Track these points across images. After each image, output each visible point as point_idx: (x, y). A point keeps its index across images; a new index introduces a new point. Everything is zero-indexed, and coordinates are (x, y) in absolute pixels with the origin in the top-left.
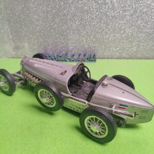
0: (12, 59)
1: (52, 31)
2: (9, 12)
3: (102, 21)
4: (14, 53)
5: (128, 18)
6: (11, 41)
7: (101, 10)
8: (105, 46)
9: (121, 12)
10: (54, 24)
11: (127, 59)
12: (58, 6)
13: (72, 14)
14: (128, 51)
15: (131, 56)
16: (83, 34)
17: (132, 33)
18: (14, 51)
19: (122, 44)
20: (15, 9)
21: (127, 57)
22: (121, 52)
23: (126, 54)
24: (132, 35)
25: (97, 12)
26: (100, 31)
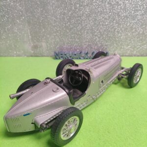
0: (31, 57)
1: (68, 31)
2: (29, 14)
3: (115, 21)
4: (32, 52)
5: (139, 17)
6: (31, 41)
7: (114, 11)
8: (116, 44)
9: (133, 12)
10: (70, 25)
11: (138, 56)
12: (73, 8)
13: (86, 15)
14: (139, 49)
15: (142, 53)
16: (96, 34)
17: (143, 32)
18: (32, 50)
19: (133, 42)
20: (35, 12)
21: (139, 54)
22: (132, 50)
23: (137, 52)
24: (143, 33)
25: (110, 12)
26: (113, 30)
